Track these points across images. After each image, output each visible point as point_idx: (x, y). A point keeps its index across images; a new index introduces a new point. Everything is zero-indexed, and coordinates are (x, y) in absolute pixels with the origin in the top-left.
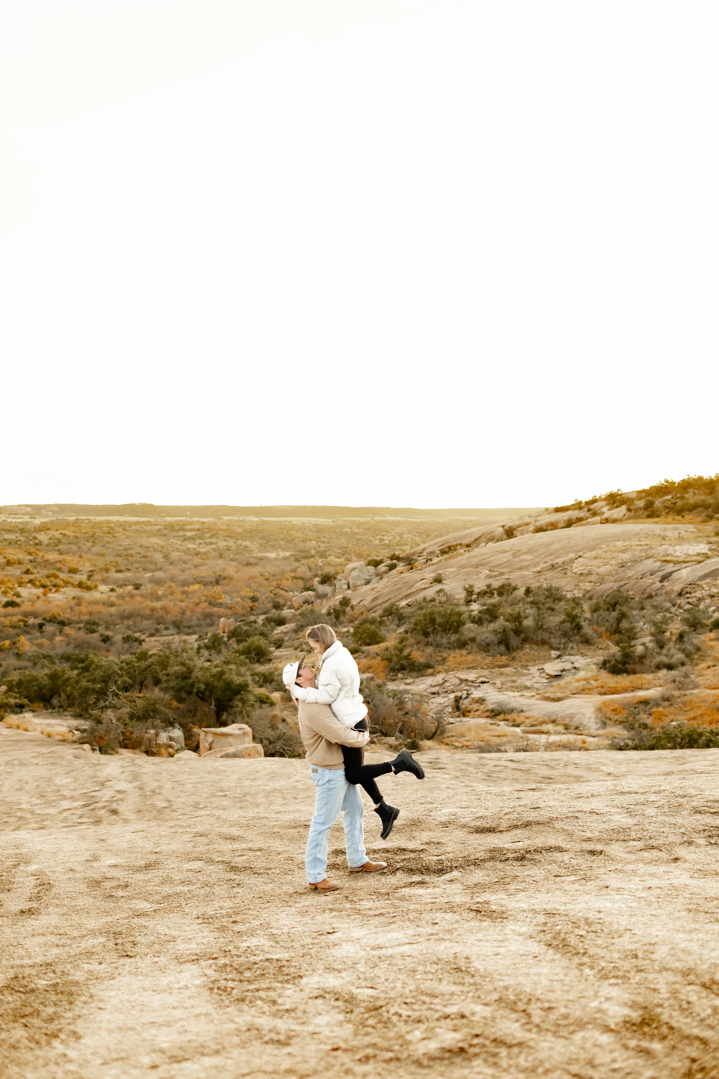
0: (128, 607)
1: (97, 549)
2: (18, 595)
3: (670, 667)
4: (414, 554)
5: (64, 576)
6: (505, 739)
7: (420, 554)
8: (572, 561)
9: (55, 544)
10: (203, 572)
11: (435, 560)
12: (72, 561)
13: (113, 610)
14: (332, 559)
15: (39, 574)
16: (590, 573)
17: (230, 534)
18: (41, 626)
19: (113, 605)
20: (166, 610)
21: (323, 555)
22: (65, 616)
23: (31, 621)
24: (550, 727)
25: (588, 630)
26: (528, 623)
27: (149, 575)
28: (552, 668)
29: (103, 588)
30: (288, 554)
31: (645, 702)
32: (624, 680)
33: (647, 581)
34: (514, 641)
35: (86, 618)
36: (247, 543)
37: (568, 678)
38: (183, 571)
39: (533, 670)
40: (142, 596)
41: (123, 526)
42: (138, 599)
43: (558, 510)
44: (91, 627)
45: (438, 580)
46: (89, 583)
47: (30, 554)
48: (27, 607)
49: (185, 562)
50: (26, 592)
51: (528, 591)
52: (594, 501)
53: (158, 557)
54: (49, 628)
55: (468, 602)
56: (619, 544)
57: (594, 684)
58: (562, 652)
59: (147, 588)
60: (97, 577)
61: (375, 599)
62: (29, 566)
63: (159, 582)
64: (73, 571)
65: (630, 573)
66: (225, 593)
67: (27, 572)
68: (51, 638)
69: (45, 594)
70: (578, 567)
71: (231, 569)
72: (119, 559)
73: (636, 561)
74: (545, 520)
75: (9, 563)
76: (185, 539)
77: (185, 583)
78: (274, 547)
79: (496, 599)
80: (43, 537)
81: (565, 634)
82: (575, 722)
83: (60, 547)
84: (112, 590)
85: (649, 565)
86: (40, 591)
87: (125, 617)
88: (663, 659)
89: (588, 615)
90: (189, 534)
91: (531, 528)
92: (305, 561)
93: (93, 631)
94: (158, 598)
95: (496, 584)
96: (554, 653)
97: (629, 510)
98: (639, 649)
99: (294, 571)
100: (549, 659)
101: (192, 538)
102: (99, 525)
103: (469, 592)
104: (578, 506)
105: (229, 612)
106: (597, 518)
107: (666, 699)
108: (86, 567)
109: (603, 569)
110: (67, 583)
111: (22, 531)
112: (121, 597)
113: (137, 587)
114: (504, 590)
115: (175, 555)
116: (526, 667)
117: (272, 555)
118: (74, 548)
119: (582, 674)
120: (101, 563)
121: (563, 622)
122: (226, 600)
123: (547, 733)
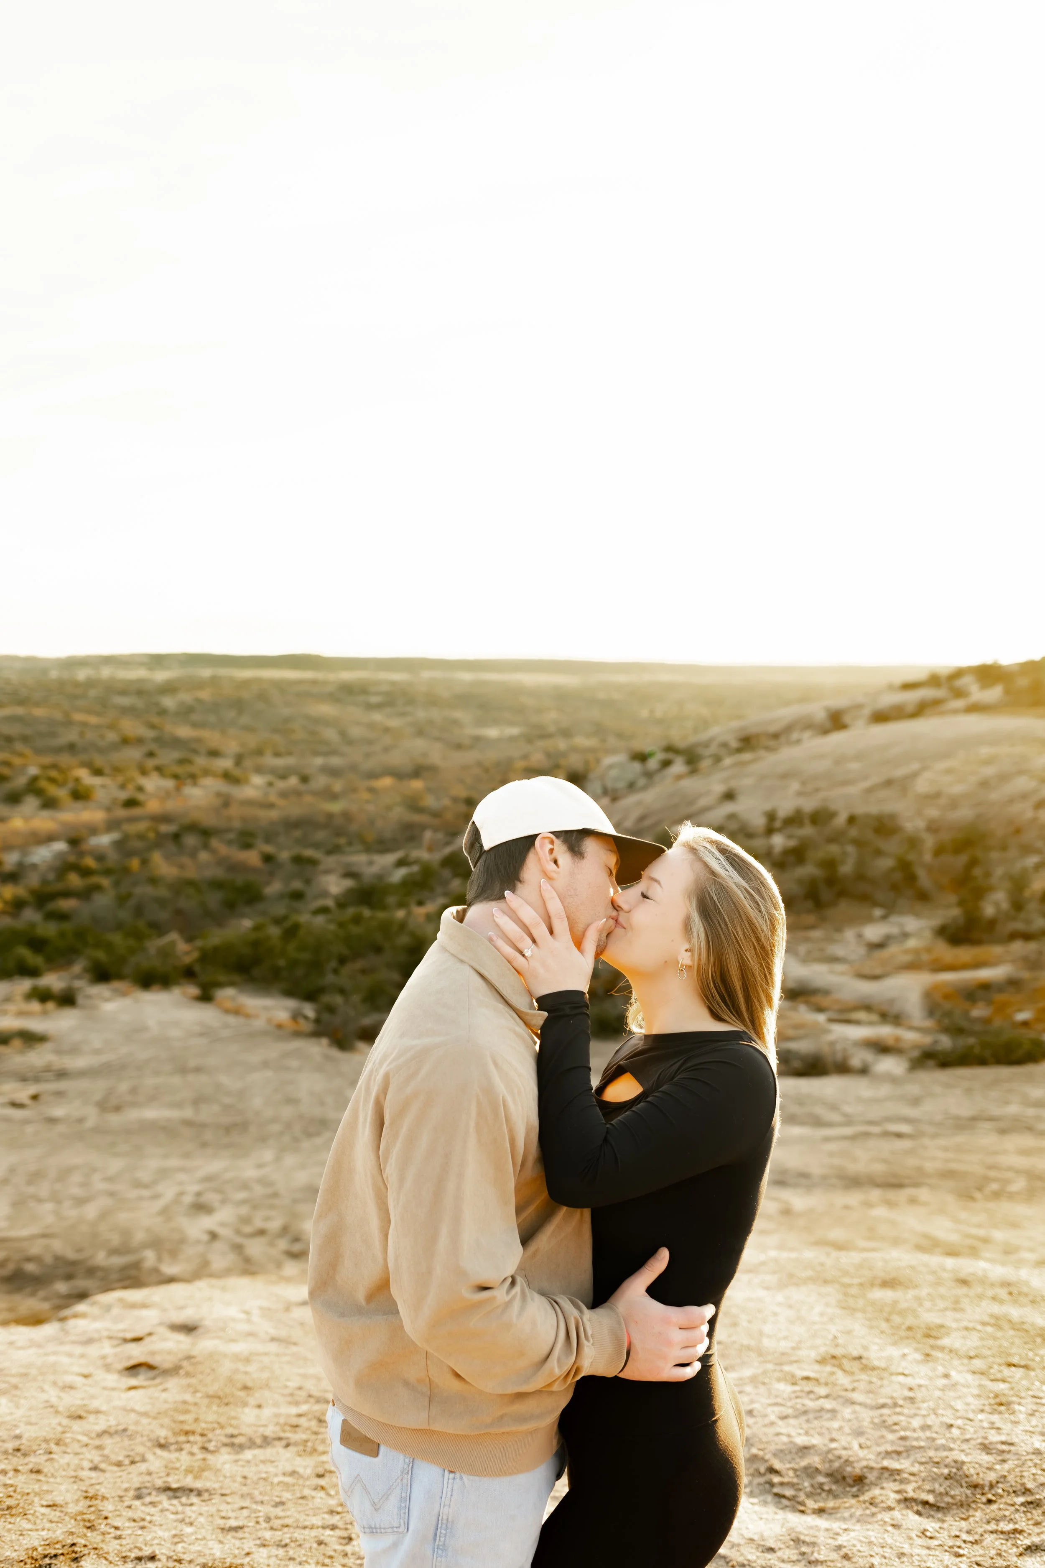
0: (294, 810)
1: (245, 720)
2: (140, 789)
3: (1027, 937)
4: (698, 745)
5: (201, 761)
6: (801, 1032)
7: (706, 744)
8: (915, 775)
9: (186, 712)
10: (396, 759)
11: (728, 761)
12: (212, 738)
13: (274, 814)
14: (581, 741)
15: (168, 757)
16: (937, 795)
17: (433, 701)
18: (176, 837)
19: (271, 806)
20: (347, 816)
21: (566, 733)
22: (209, 820)
23: (165, 828)
24: (861, 1015)
25: (924, 880)
26: (846, 868)
27: (319, 761)
28: (873, 932)
29: (258, 780)
30: (514, 731)
31: (986, 987)
32: (965, 953)
33: (1017, 808)
34: (826, 894)
35: (237, 824)
36: (458, 714)
37: (893, 949)
38: (368, 755)
39: (849, 934)
40: (315, 793)
41: (281, 686)
42: (308, 799)
43: (908, 686)
44: (246, 840)
45: (729, 796)
46: (237, 772)
47: (152, 727)
48: (153, 806)
49: (370, 742)
50: (152, 784)
51: (852, 820)
52: (959, 673)
53: (330, 734)
54: (190, 840)
55: (770, 831)
56: (985, 751)
57: (925, 957)
58: (890, 909)
59: (320, 782)
60: (248, 763)
61: (642, 818)
62: (153, 747)
63: (334, 772)
64: (214, 753)
65: (994, 796)
66: (429, 790)
67: (151, 754)
68: (193, 855)
69: (178, 789)
70: (922, 786)
71: (436, 754)
72: (277, 738)
73: (1003, 778)
74: (889, 700)
75: (125, 741)
76: (370, 707)
77: (373, 775)
78: (495, 722)
79: (808, 831)
80: (169, 702)
81: (895, 887)
82: (895, 1009)
83: (195, 717)
84: (270, 784)
85: (1023, 783)
86: (169, 784)
87: (291, 825)
88: (1019, 926)
89: (928, 857)
90: (374, 699)
91: (867, 711)
92: (541, 744)
93: (247, 846)
94: (333, 796)
95: (808, 805)
96: (878, 912)
97: (1007, 691)
98: (989, 910)
99: (525, 757)
100: (870, 920)
101: (379, 707)
102: (245, 684)
103: (771, 816)
104: (934, 680)
105: (436, 822)
106: (959, 703)
107: (1013, 983)
108: (232, 747)
109: (958, 789)
110: (206, 772)
111: (140, 693)
112: (284, 795)
113: (305, 779)
114: (820, 817)
115: (356, 732)
116: (839, 930)
117: (492, 733)
118: (212, 718)
119: (912, 943)
120: (252, 741)
121: (892, 870)
122: (430, 801)
123: (857, 1023)
